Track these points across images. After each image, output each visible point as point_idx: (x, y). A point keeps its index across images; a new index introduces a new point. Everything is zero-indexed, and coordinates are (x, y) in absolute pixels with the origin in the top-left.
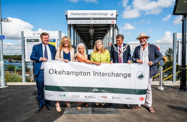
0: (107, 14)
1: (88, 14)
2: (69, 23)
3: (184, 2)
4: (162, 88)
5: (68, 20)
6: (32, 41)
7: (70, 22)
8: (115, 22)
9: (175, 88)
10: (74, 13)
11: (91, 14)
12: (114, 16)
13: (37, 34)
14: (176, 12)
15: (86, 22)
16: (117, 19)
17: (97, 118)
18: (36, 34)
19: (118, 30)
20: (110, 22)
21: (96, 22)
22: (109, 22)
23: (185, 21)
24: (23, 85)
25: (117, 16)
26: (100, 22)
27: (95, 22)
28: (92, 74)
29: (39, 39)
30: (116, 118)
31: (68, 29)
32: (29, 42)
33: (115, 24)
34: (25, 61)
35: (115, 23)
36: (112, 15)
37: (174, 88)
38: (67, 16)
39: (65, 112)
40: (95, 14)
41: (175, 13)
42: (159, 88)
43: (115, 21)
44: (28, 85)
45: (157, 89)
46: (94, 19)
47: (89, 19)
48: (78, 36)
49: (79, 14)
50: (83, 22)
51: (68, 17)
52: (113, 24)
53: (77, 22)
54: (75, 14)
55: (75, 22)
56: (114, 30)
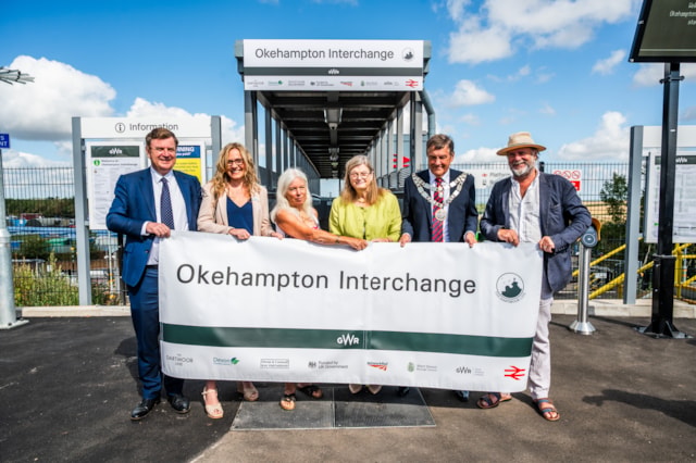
0: (390, 55)
1: (320, 54)
2: (249, 87)
3: (673, 14)
4: (587, 328)
5: (246, 77)
6: (111, 152)
7: (253, 83)
8: (419, 84)
9: (632, 326)
10: (269, 49)
11: (332, 53)
12: (417, 63)
13: (132, 127)
14: (643, 51)
15: (313, 84)
16: (426, 74)
17: (354, 441)
18: (128, 127)
19: (430, 112)
20: (399, 84)
21: (350, 84)
22: (397, 84)
23: (672, 85)
24: (82, 315)
25: (426, 61)
26: (363, 84)
27: (345, 83)
28: (334, 281)
29: (138, 147)
30: (422, 441)
31: (246, 111)
32: (100, 159)
33: (420, 92)
34: (88, 227)
35: (419, 87)
36: (409, 56)
37: (630, 324)
38: (240, 60)
39: (237, 420)
40: (346, 54)
41: (640, 55)
42: (576, 326)
43: (419, 79)
44: (102, 314)
45: (568, 328)
46: (344, 72)
47: (323, 71)
48: (282, 131)
49: (288, 54)
50: (303, 83)
51: (247, 63)
52: (413, 93)
53: (280, 82)
54: (274, 54)
55: (270, 83)
56: (417, 114)
